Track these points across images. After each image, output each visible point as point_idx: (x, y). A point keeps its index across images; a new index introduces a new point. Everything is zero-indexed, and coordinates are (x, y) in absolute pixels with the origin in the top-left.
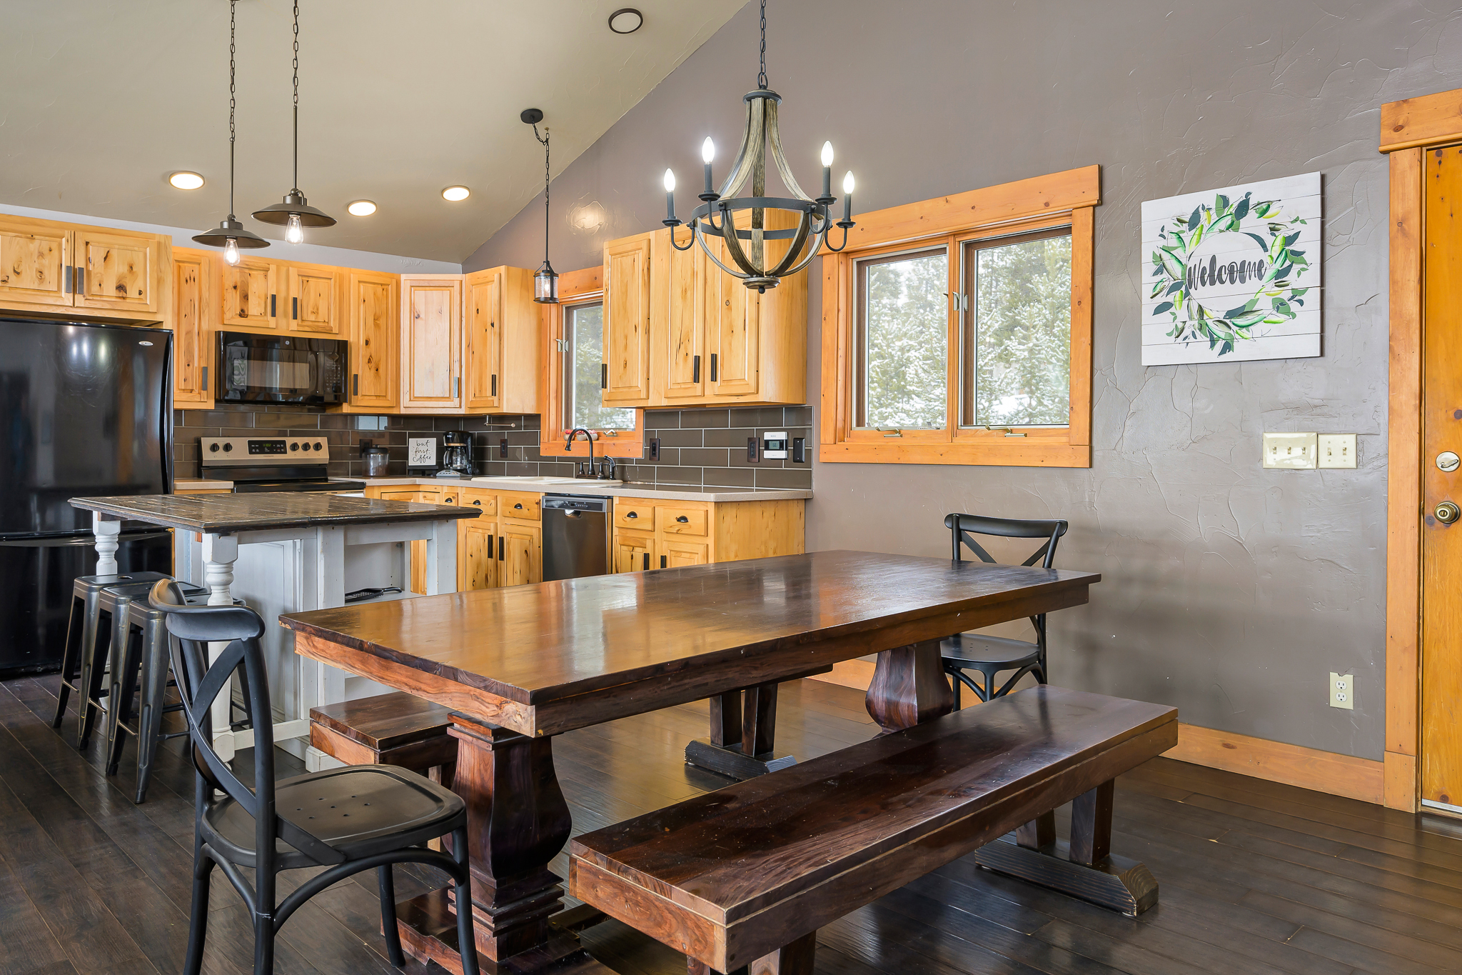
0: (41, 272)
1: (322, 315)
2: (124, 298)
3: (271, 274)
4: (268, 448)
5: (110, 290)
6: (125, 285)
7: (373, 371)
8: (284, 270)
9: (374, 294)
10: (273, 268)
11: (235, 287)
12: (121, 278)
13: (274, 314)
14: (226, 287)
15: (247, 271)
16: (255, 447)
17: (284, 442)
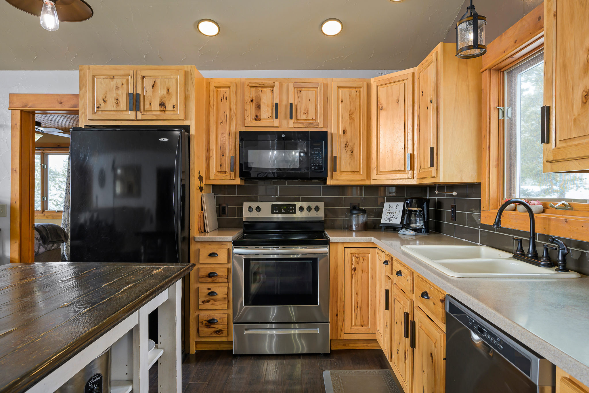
0: (117, 99)
1: (311, 115)
2: (164, 111)
3: (276, 89)
4: (284, 209)
5: (156, 107)
6: (164, 102)
7: (349, 153)
8: (285, 85)
9: (350, 95)
10: (277, 84)
11: (252, 101)
12: (162, 98)
13: (276, 117)
14: (246, 101)
15: (260, 89)
16: (276, 209)
17: (295, 205)
